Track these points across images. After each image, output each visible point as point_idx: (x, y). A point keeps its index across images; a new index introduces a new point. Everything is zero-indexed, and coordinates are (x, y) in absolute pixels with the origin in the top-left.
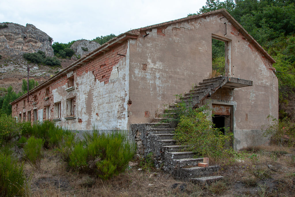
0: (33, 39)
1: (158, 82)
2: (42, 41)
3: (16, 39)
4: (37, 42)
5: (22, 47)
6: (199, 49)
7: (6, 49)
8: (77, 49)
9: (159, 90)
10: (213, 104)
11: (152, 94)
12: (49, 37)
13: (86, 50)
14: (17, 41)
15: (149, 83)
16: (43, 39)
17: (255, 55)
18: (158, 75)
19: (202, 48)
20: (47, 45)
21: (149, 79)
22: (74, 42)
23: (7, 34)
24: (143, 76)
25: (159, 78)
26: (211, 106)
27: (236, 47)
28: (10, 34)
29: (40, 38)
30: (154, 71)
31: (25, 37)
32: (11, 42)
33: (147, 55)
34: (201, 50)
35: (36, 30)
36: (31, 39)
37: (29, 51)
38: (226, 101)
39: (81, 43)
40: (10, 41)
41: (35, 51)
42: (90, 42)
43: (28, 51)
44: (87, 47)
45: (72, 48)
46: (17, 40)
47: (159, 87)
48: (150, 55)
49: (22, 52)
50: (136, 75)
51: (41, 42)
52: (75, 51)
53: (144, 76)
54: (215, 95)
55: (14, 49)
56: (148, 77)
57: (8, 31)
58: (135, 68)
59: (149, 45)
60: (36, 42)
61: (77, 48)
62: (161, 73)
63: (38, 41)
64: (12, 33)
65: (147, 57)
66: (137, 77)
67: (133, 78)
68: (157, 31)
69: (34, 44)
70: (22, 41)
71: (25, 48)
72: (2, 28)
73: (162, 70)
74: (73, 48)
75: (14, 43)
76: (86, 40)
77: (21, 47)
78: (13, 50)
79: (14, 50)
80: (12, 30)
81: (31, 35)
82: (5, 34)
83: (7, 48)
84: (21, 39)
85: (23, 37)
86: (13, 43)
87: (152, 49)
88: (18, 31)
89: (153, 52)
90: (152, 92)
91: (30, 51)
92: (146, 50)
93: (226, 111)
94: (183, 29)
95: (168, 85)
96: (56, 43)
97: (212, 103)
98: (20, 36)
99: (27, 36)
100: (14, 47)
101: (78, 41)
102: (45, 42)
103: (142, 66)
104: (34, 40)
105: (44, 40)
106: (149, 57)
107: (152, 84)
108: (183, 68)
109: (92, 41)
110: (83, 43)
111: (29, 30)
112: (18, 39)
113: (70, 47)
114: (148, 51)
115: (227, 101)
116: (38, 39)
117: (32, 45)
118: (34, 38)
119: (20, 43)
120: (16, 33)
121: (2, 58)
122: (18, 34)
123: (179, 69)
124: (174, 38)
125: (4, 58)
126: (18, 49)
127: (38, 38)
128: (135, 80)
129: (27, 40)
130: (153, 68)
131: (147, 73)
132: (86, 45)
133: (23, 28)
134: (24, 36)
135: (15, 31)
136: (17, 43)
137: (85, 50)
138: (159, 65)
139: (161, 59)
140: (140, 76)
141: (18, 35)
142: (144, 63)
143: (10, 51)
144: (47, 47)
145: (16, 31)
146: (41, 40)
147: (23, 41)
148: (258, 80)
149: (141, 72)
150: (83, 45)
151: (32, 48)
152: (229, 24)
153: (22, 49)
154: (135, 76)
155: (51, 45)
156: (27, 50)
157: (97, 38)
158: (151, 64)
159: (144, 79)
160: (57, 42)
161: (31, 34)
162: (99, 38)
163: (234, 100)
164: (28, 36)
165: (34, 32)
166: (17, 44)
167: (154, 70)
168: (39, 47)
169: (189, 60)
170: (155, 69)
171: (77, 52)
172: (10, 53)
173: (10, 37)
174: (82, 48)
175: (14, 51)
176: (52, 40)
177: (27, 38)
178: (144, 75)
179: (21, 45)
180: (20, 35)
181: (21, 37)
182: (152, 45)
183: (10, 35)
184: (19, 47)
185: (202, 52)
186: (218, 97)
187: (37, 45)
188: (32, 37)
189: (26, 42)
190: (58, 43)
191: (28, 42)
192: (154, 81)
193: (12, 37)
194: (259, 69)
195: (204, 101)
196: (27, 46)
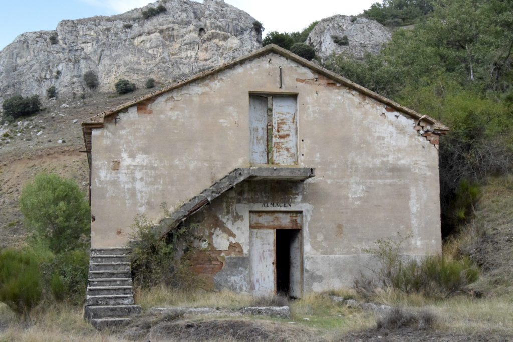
0: (219, 32)
1: (139, 186)
2: (239, 32)
3: (183, 36)
4: (229, 37)
5: (197, 54)
6: (222, 122)
7: (163, 62)
8: (321, 43)
9: (142, 197)
10: (250, 212)
11: (129, 203)
12: (255, 19)
13: (343, 41)
14: (184, 40)
15: (124, 188)
16: (242, 28)
17: (363, 109)
18: (138, 175)
19: (226, 119)
20: (250, 42)
21: (123, 183)
22: (315, 23)
23: (165, 27)
24: (112, 179)
25: (142, 179)
26: (246, 216)
27: (308, 104)
28: (171, 25)
29: (233, 26)
30: (131, 170)
31: (202, 29)
32: (174, 43)
33: (121, 147)
34: (225, 123)
35: (224, 9)
36: (214, 31)
37: (211, 60)
38: (284, 205)
39: (331, 25)
40: (170, 42)
41: (225, 58)
42: (353, 19)
43: (208, 62)
44: (346, 33)
45: (310, 40)
46: (185, 37)
47: (141, 192)
48: (125, 146)
49: (196, 64)
50: (102, 178)
51: (236, 36)
52: (316, 47)
53: (116, 179)
54: (257, 196)
55: (179, 60)
56: (121, 179)
57: (167, 20)
58: (101, 168)
59: (123, 132)
60: (225, 38)
61: (322, 40)
62: (144, 171)
63: (229, 33)
64: (174, 22)
65: (121, 151)
66: (103, 181)
67: (97, 184)
68: (136, 109)
69: (221, 43)
70: (196, 38)
71: (202, 55)
72: (155, 15)
73: (146, 166)
74: (312, 41)
75: (180, 45)
76: (343, 17)
77: (194, 54)
78: (178, 62)
79: (180, 63)
80: (173, 16)
81: (214, 23)
82: (161, 27)
83: (165, 60)
84: (195, 35)
85: (198, 29)
86: (178, 46)
87: (130, 138)
88: (188, 16)
89: (131, 142)
90: (129, 201)
91: (212, 62)
92: (118, 140)
93: (289, 222)
94: (188, 95)
95: (157, 189)
96: (272, 34)
97: (249, 209)
98: (192, 27)
99: (205, 25)
100: (180, 56)
101: (324, 20)
102: (246, 35)
103: (111, 164)
104: (222, 32)
105: (243, 31)
106: (123, 150)
107: (128, 189)
108: (186, 158)
109: (360, 16)
110: (336, 25)
111: (209, 10)
112: (187, 35)
113: (305, 40)
114: (122, 142)
115: (286, 205)
116: (231, 28)
117: (217, 45)
118: (220, 28)
119: (191, 44)
120: (182, 21)
121: (155, 84)
122: (188, 23)
123: (180, 160)
124: (170, 113)
125: (159, 83)
126: (188, 60)
127: (229, 26)
128: (100, 186)
129: (205, 36)
130: (130, 165)
131: (120, 174)
132: (342, 30)
133: (196, 6)
134: (201, 25)
135: (180, 18)
136: (185, 44)
137: (341, 42)
138: (141, 159)
139: (145, 151)
140: (108, 179)
141: (186, 26)
142: (116, 160)
143: (171, 66)
144: (250, 47)
145: (182, 16)
146: (237, 30)
147: (198, 40)
148: (373, 158)
149: (111, 173)
150: (336, 29)
151: (217, 53)
152: (291, 66)
153: (197, 59)
154: (100, 180)
155: (258, 41)
156: (206, 60)
157: (373, 6)
158: (127, 159)
159: (115, 183)
160: (273, 31)
161: (215, 18)
162: (378, 4)
163: (304, 200)
164: (208, 24)
165: (221, 14)
166: (185, 47)
167: (132, 167)
168: (232, 47)
169: (199, 144)
170: (134, 166)
171: (320, 49)
172: (171, 70)
173: (171, 32)
174: (332, 37)
175: (181, 66)
176: (261, 26)
177: (206, 29)
178: (115, 177)
179: (194, 48)
180: (191, 25)
181: (195, 30)
182: (129, 132)
183: (171, 29)
184: (189, 55)
185: (226, 126)
186: (265, 199)
187: (229, 44)
188: (217, 27)
189: (205, 41)
190: (276, 32)
191: (209, 39)
192: (133, 184)
193: (175, 33)
194: (374, 137)
195: (231, 208)
196: (206, 49)
